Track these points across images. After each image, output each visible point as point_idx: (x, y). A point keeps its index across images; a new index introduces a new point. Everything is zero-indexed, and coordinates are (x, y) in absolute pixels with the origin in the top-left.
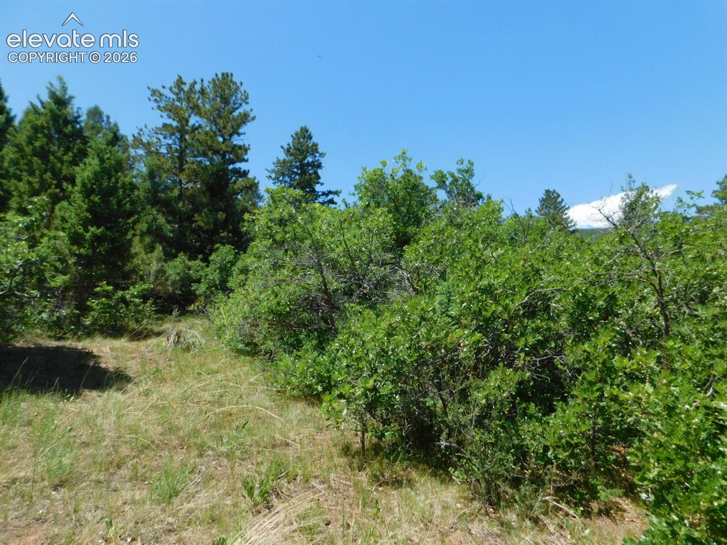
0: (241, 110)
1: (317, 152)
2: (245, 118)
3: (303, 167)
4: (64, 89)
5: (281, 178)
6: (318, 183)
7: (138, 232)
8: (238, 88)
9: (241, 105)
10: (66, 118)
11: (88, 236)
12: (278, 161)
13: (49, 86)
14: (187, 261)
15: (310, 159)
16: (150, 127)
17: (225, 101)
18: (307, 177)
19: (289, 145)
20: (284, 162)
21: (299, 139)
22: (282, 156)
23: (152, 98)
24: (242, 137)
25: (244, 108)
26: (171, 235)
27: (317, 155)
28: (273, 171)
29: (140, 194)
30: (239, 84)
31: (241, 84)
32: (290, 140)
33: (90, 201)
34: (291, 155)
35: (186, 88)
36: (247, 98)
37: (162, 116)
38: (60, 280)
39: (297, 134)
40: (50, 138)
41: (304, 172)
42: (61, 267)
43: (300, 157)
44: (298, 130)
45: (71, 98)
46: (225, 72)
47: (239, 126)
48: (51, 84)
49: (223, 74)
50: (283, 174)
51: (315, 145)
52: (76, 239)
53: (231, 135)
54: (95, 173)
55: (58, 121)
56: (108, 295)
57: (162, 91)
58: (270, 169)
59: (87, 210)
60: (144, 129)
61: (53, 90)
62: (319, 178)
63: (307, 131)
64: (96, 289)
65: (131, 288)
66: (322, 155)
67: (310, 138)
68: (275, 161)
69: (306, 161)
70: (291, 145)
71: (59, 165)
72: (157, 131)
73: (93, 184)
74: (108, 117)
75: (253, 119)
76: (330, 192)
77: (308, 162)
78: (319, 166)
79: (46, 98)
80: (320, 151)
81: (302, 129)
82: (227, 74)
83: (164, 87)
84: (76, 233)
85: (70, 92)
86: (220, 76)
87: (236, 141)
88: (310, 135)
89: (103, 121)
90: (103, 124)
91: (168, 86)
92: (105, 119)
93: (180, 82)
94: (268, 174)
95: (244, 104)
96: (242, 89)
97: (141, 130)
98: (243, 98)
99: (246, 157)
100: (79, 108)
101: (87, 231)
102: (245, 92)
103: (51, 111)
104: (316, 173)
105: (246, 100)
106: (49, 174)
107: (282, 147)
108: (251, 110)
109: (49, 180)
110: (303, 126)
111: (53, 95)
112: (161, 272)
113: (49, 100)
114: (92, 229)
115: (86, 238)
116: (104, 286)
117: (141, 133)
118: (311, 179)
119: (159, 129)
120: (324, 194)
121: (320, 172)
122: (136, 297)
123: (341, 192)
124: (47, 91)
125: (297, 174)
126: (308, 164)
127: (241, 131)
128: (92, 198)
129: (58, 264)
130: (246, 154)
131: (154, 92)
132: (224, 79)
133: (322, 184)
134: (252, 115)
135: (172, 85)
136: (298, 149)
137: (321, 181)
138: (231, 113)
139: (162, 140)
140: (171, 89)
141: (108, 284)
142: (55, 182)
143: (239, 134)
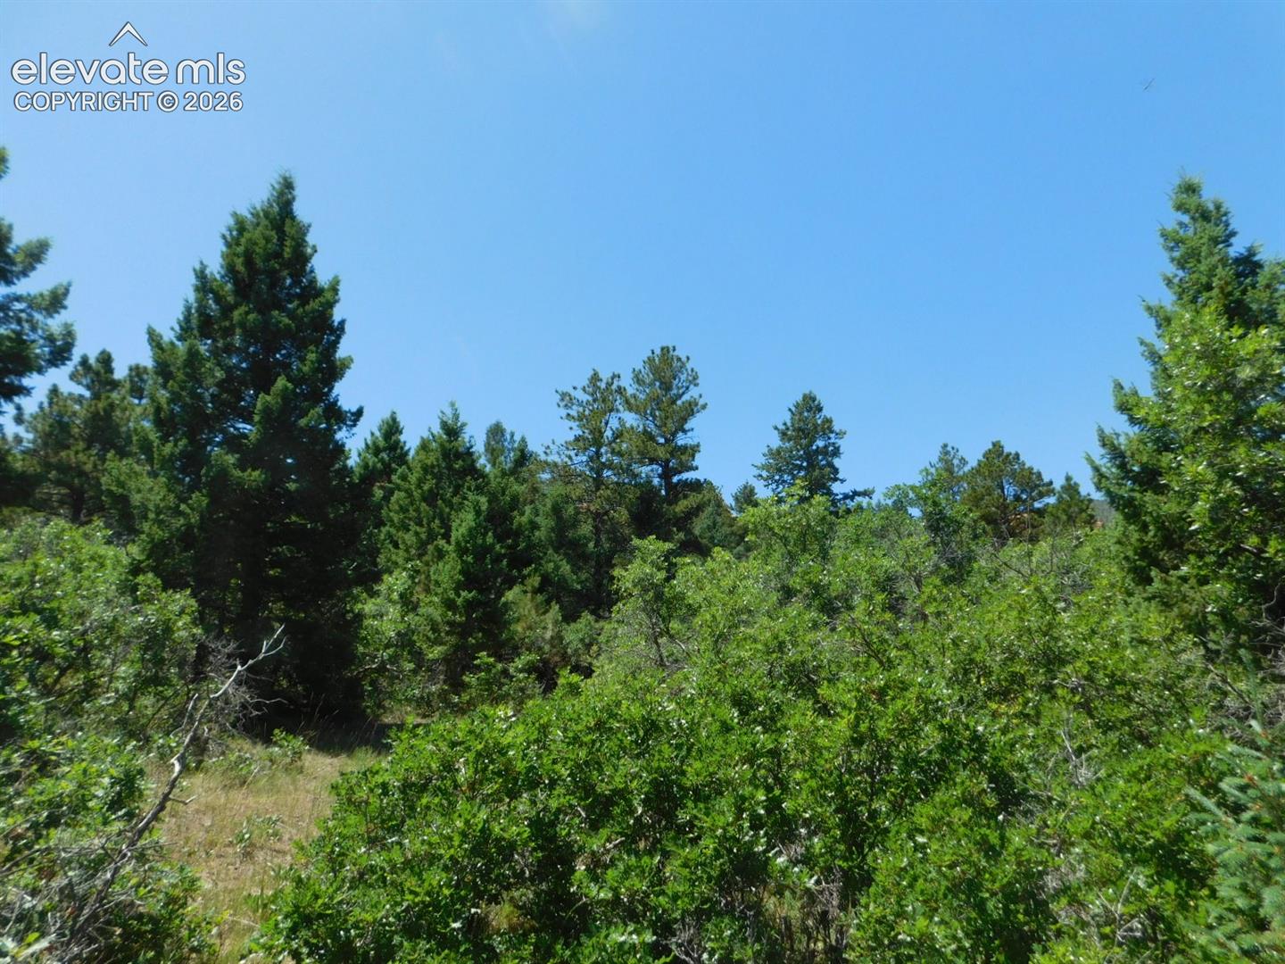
0: (686, 397)
1: (832, 432)
2: (691, 409)
3: (810, 456)
4: (456, 417)
5: (777, 477)
6: (836, 480)
7: (529, 589)
8: (683, 365)
9: (687, 388)
10: (457, 450)
11: (459, 601)
12: (770, 450)
13: (440, 415)
14: (592, 623)
15: (820, 443)
16: (558, 442)
17: (667, 387)
18: (817, 472)
19: (785, 424)
20: (778, 452)
21: (801, 414)
22: (776, 442)
23: (562, 404)
24: (689, 434)
25: (693, 393)
26: (579, 587)
27: (832, 435)
28: (763, 467)
29: (540, 534)
30: (684, 359)
31: (688, 358)
32: (787, 418)
33: (463, 561)
34: (789, 440)
35: (603, 385)
36: (695, 379)
37: (571, 428)
38: (435, 653)
39: (797, 406)
40: (439, 477)
41: (812, 465)
42: (432, 636)
43: (804, 442)
44: (799, 398)
45: (464, 425)
46: (665, 345)
47: (685, 420)
48: (442, 412)
49: (662, 349)
50: (779, 470)
51: (829, 421)
52: (450, 605)
53: (674, 434)
54: (470, 530)
55: (449, 458)
56: (489, 668)
57: (573, 393)
58: (760, 465)
59: (460, 572)
60: (552, 447)
61: (445, 419)
62: (836, 471)
63: (814, 399)
64: (477, 662)
65: (516, 660)
66: (841, 434)
67: (820, 409)
68: (766, 450)
69: (814, 447)
70: (789, 424)
71: (447, 510)
72: (567, 445)
73: (468, 542)
74: (512, 435)
75: (704, 407)
76: (856, 493)
77: (818, 447)
78: (836, 452)
79: (437, 430)
80: (836, 428)
81: (805, 397)
82: (668, 348)
83: (575, 388)
84: (449, 599)
85: (462, 419)
86: (658, 351)
87: (681, 440)
88: (819, 404)
89: (505, 440)
90: (506, 444)
91: (580, 387)
92: (508, 437)
93: (595, 378)
94: (757, 472)
95: (692, 386)
96: (689, 366)
97: (548, 447)
98: (690, 378)
99: (695, 464)
100: (471, 437)
101: (459, 596)
102: (692, 370)
103: (442, 445)
104: (831, 465)
105: (694, 380)
106: (437, 521)
107: (776, 428)
108: (701, 396)
109: (437, 529)
110: (807, 392)
111: (444, 425)
112: (558, 638)
113: (441, 431)
114: (464, 594)
115: (458, 603)
116: (484, 657)
117: (548, 451)
118: (823, 477)
119: (570, 443)
120: (846, 497)
121: (837, 462)
122: (521, 671)
123: (873, 492)
124: (438, 421)
125: (800, 468)
126: (818, 451)
127: (687, 427)
128: (465, 558)
129: (430, 634)
130: (693, 460)
131: (564, 395)
132: (663, 355)
133: (842, 481)
134: (701, 402)
135: (586, 382)
136: (800, 429)
137: (840, 476)
138: (674, 402)
139: (574, 458)
140: (584, 389)
141: (489, 656)
142: (443, 531)
143: (685, 432)
